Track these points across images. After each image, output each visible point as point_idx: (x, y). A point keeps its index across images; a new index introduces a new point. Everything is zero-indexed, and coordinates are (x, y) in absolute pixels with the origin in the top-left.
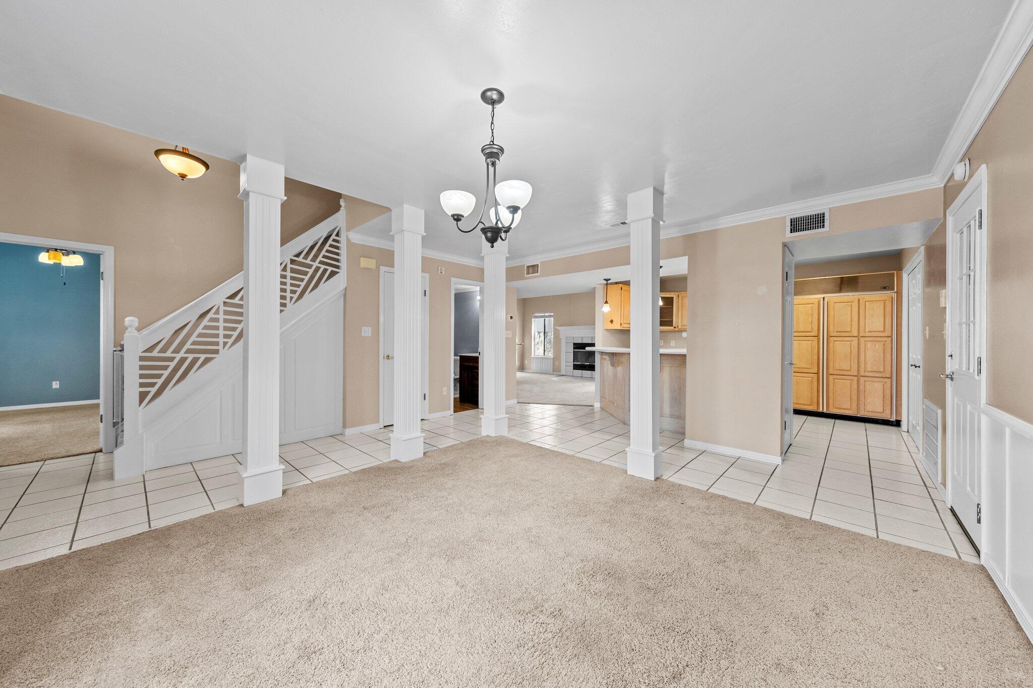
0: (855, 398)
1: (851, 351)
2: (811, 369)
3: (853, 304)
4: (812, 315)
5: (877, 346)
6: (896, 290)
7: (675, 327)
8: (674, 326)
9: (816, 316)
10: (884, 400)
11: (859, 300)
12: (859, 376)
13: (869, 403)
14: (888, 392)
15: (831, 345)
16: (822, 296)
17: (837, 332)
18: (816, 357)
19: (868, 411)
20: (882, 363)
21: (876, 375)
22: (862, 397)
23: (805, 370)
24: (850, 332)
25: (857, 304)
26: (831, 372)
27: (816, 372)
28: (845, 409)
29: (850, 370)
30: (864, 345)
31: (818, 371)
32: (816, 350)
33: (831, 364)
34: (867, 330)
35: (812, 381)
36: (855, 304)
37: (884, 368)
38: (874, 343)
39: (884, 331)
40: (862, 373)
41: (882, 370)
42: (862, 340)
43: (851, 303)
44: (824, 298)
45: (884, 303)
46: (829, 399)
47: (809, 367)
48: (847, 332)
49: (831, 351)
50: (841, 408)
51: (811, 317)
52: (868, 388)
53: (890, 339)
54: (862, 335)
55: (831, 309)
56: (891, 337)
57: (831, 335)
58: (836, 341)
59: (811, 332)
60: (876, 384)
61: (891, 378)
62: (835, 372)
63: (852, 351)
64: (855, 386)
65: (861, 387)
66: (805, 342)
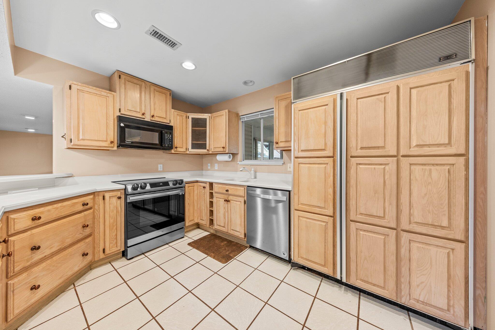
0: (392, 268)
1: (385, 182)
2: (324, 208)
3: (388, 96)
4: (325, 123)
5: (435, 172)
6: (473, 57)
7: (208, 150)
8: (207, 148)
9: (331, 124)
10: (449, 286)
11: (398, 87)
12: (399, 229)
13: (418, 286)
14: (459, 273)
15: (352, 172)
16: (338, 92)
17: (362, 148)
18: (331, 191)
19: (418, 301)
20: (446, 208)
21: (432, 231)
22: (404, 270)
23: (317, 210)
24: (383, 147)
25: (395, 96)
26: (353, 216)
27: (332, 215)
28: (374, 285)
29: (384, 217)
30: (408, 172)
31: (334, 213)
32: (332, 178)
33: (352, 203)
34: (414, 143)
35: (326, 228)
36: (392, 98)
37: (449, 219)
38: (427, 167)
39: (449, 143)
40: (405, 225)
41: (445, 223)
42: (405, 162)
43: (384, 96)
44: (341, 95)
45: (450, 86)
46: (350, 262)
47: (322, 205)
48: (378, 148)
49: (352, 182)
50: (367, 282)
51: (323, 126)
52: (415, 255)
53: (462, 159)
54: (405, 153)
55: (352, 110)
56: (465, 155)
57: (353, 155)
58: (360, 164)
59: (324, 150)
60: (433, 250)
61: (465, 242)
62: (360, 218)
63: (387, 182)
64: (392, 247)
65: (403, 251)
66: (317, 166)
